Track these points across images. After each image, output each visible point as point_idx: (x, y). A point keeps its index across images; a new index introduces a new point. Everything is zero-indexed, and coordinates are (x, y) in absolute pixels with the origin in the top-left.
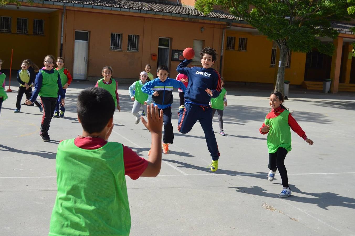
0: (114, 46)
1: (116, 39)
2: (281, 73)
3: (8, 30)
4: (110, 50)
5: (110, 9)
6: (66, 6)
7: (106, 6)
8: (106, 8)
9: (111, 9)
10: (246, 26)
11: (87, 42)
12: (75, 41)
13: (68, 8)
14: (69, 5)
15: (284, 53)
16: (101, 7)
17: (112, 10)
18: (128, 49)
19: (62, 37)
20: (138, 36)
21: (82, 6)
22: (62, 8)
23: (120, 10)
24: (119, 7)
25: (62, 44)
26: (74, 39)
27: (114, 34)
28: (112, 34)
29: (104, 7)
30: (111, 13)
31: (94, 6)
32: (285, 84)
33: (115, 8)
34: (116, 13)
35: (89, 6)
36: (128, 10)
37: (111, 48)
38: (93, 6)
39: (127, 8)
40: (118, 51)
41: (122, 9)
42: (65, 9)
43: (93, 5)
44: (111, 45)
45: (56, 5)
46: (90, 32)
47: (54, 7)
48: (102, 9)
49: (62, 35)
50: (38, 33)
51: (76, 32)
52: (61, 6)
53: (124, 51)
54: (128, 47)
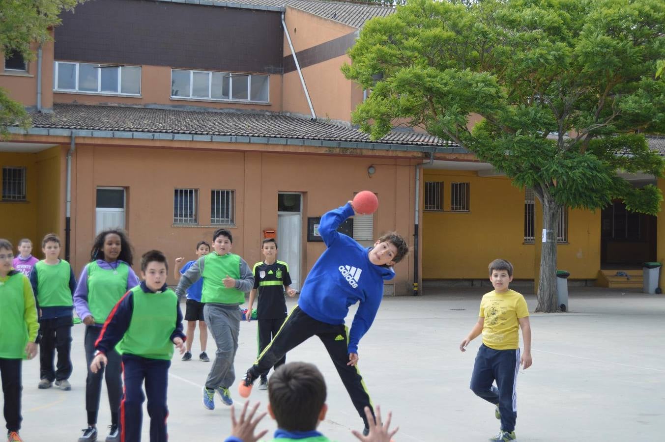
0: (181, 216)
1: (186, 201)
2: (550, 254)
4: (173, 225)
5: (171, 138)
6: (75, 137)
7: (161, 132)
8: (162, 136)
9: (173, 138)
10: (466, 158)
12: (98, 209)
13: (80, 141)
14: (83, 133)
15: (552, 211)
16: (150, 134)
17: (175, 139)
18: (212, 221)
19: (69, 204)
20: (233, 192)
21: (110, 134)
22: (67, 141)
23: (191, 139)
24: (190, 133)
25: (69, 218)
26: (95, 204)
27: (181, 191)
28: (176, 191)
30: (172, 146)
31: (135, 134)
32: (559, 279)
34: (184, 146)
35: (126, 133)
36: (208, 138)
37: (176, 220)
38: (133, 134)
39: (207, 134)
40: (191, 227)
41: (195, 136)
42: (73, 144)
43: (133, 131)
44: (176, 215)
45: (53, 136)
46: (127, 188)
47: (51, 140)
48: (152, 138)
49: (69, 199)
50: (14, 197)
51: (98, 190)
52: (65, 137)
53: (202, 227)
54: (213, 216)
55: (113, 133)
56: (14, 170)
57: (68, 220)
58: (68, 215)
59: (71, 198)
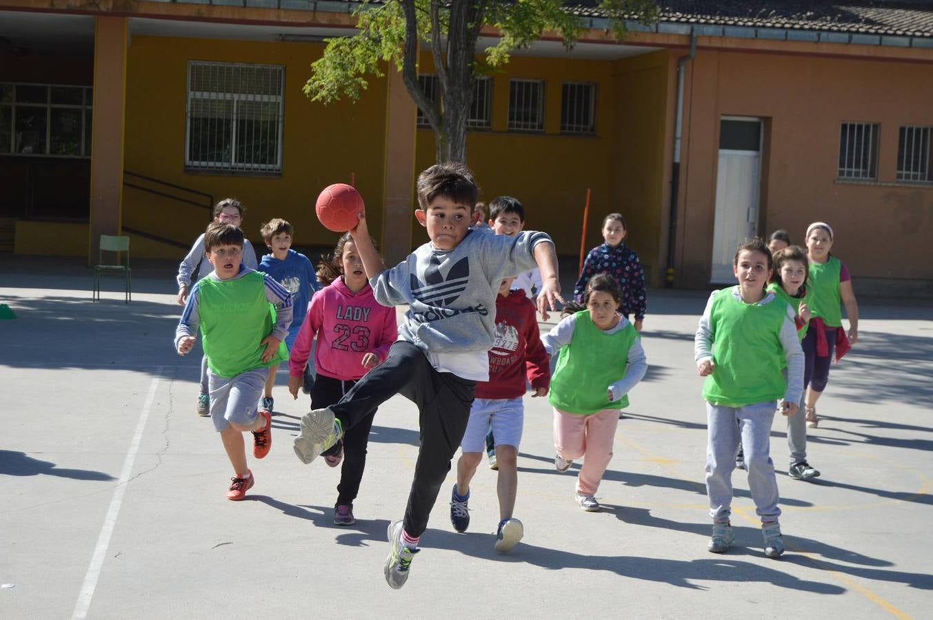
0: (850, 166)
1: (859, 144)
3: (481, 121)
4: (838, 180)
5: (847, 41)
6: (698, 36)
7: (830, 30)
8: (832, 37)
9: (850, 41)
11: (756, 157)
12: (722, 152)
13: (705, 43)
14: (710, 30)
16: (815, 34)
17: (853, 42)
18: (900, 176)
19: (678, 142)
21: (752, 32)
22: (684, 42)
23: (878, 43)
24: (876, 33)
25: (679, 164)
26: (718, 144)
27: (852, 127)
28: (844, 127)
29: (824, 35)
30: (846, 53)
31: (790, 32)
33: (860, 36)
34: (865, 53)
35: (775, 32)
36: (906, 41)
37: (842, 173)
38: (786, 34)
39: (904, 35)
40: (865, 185)
41: (885, 38)
42: (694, 47)
43: (787, 28)
44: (842, 165)
45: (664, 34)
46: (768, 120)
47: (659, 40)
48: (816, 42)
49: (679, 134)
50: (578, 129)
51: (723, 122)
52: (680, 35)
53: (883, 184)
54: (900, 168)
55: (756, 31)
56: (580, 87)
57: (676, 168)
58: (677, 160)
59: (682, 133)
